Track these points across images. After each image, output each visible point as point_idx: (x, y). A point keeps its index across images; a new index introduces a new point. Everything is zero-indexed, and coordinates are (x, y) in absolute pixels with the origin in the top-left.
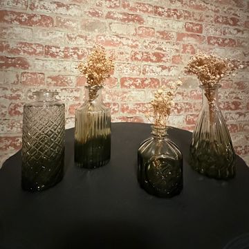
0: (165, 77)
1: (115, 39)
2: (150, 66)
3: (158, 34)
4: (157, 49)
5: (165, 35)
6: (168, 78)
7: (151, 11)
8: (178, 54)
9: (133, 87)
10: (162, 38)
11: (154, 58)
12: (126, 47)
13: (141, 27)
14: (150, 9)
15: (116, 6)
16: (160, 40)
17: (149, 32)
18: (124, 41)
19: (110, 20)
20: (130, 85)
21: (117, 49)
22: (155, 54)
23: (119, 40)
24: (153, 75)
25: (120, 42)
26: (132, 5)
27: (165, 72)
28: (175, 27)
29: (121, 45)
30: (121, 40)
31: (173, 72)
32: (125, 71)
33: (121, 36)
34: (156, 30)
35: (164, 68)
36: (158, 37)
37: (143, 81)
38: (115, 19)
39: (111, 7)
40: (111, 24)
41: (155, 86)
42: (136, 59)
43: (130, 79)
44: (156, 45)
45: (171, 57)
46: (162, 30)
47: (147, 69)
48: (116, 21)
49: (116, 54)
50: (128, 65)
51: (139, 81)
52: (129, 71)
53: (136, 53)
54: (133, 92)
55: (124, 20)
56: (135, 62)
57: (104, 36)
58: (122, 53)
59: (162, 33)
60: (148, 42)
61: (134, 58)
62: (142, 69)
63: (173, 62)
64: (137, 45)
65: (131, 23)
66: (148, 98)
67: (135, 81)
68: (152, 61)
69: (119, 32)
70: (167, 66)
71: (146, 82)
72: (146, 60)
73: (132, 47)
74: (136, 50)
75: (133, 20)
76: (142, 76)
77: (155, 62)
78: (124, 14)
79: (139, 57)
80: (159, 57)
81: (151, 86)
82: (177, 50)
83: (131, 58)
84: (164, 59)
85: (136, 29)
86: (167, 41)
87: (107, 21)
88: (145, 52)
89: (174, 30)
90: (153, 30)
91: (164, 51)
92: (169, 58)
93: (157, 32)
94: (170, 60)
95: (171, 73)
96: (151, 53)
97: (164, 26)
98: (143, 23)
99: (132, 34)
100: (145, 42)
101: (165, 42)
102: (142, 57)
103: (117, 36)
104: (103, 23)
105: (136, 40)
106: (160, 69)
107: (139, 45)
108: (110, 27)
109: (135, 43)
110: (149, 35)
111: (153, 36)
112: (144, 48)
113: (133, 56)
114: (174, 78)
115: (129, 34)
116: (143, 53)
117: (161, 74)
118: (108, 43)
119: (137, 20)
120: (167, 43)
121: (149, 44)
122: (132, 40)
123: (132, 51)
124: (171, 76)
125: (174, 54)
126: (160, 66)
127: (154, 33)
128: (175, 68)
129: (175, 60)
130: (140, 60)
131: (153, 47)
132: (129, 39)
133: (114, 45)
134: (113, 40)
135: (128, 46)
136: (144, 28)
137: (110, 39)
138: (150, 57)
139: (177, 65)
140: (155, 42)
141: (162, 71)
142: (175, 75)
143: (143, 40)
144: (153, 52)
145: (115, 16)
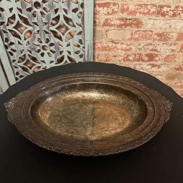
1: (110, 45)
2: (141, 65)
4: (152, 50)
5: (163, 37)
6: (156, 74)
7: (154, 13)
8: (172, 54)
10: (160, 40)
11: (146, 58)
12: (120, 50)
13: (138, 31)
14: (152, 10)
15: (114, 12)
16: (157, 42)
17: (146, 35)
18: (119, 46)
19: (107, 28)
21: (111, 53)
22: (147, 55)
23: (114, 45)
25: (115, 47)
26: (132, 8)
27: (155, 69)
28: (178, 27)
29: (116, 49)
30: (116, 45)
31: (163, 69)
33: (117, 42)
34: (154, 33)
36: (155, 40)
38: (111, 26)
39: (108, 14)
40: (107, 31)
42: (128, 60)
44: (151, 47)
45: (164, 56)
46: (161, 31)
47: (137, 68)
48: (112, 28)
49: (110, 57)
53: (129, 55)
55: (120, 26)
56: (127, 63)
57: (101, 43)
58: (115, 56)
59: (160, 35)
60: (142, 45)
63: (165, 61)
64: (131, 48)
65: (128, 28)
68: (143, 61)
69: (114, 38)
72: (138, 60)
73: (126, 50)
74: (130, 53)
75: (130, 25)
77: (147, 61)
78: (122, 19)
79: (131, 58)
80: (151, 57)
82: (173, 50)
83: (124, 60)
84: (157, 58)
85: (132, 34)
86: (164, 42)
87: (104, 29)
88: (138, 54)
89: (175, 31)
90: (150, 33)
91: (158, 52)
92: (161, 58)
93: (155, 34)
94: (162, 59)
95: (160, 70)
96: (143, 54)
97: (164, 27)
98: (141, 27)
99: (128, 38)
100: (140, 45)
101: (161, 44)
102: (133, 59)
103: (113, 42)
104: (100, 31)
105: (131, 44)
106: (151, 66)
107: (133, 48)
108: (106, 34)
109: (129, 47)
110: (146, 38)
111: (149, 39)
112: (138, 50)
113: (125, 58)
114: (162, 73)
115: (124, 40)
116: (135, 55)
117: (150, 70)
118: (104, 49)
119: (135, 24)
120: (163, 44)
121: (143, 47)
122: (127, 44)
123: (125, 54)
124: (160, 72)
125: (168, 54)
126: (150, 64)
127: (151, 35)
128: (166, 65)
129: (167, 59)
130: (132, 61)
131: (148, 49)
132: (123, 44)
133: (109, 50)
134: (109, 46)
135: (122, 50)
136: (141, 32)
137: (105, 45)
138: (142, 58)
139: (168, 63)
140: (151, 44)
141: (151, 68)
142: (163, 71)
143: (138, 43)
144: (146, 53)
145: (112, 23)
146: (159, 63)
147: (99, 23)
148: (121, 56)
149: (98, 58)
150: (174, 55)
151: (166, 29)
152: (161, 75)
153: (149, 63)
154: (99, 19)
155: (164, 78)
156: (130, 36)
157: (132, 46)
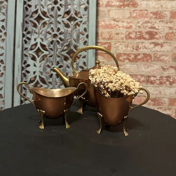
0: (157, 53)
2: (143, 43)
3: (151, 15)
4: (151, 28)
5: (158, 15)
6: (160, 54)
8: (171, 31)
9: (127, 61)
10: (156, 18)
11: (147, 36)
12: (121, 28)
13: (135, 10)
16: (153, 20)
17: (143, 14)
18: (120, 24)
19: (109, 8)
20: (124, 59)
21: (114, 31)
22: (147, 33)
23: (116, 23)
24: (145, 51)
25: (117, 25)
27: (158, 48)
28: (169, 7)
29: (118, 27)
30: (118, 23)
31: (166, 48)
32: (120, 48)
33: (118, 20)
34: (149, 12)
35: (156, 44)
36: (151, 18)
37: (136, 56)
38: (113, 6)
40: (109, 11)
41: (147, 61)
42: (130, 38)
43: (125, 54)
45: (163, 34)
46: (155, 10)
47: (140, 46)
48: (113, 8)
49: (113, 35)
50: (123, 44)
51: (133, 56)
52: (124, 48)
53: (130, 33)
54: (126, 65)
55: (120, 6)
56: (129, 41)
57: (104, 21)
59: (155, 14)
60: (141, 23)
61: (128, 37)
62: (135, 46)
63: (166, 39)
64: (131, 26)
65: (126, 8)
66: (140, 70)
67: (128, 56)
68: (145, 39)
69: (116, 17)
70: (160, 42)
71: (139, 57)
72: (140, 38)
73: (127, 28)
74: (130, 30)
75: (128, 5)
76: (135, 52)
77: (148, 39)
78: (121, 1)
79: (133, 36)
80: (152, 35)
81: (143, 61)
82: (170, 28)
83: (126, 38)
84: (157, 36)
85: (130, 13)
86: (160, 20)
87: (106, 9)
88: (139, 32)
89: (167, 10)
90: (146, 12)
91: (157, 29)
92: (161, 36)
93: (151, 13)
94: (163, 37)
95: (163, 49)
96: (144, 32)
97: (157, 7)
98: (137, 7)
99: (127, 17)
100: (138, 22)
101: (157, 22)
102: (135, 36)
103: (114, 20)
104: (104, 11)
105: (131, 22)
106: (153, 45)
107: (134, 26)
108: (109, 14)
109: (129, 25)
110: (143, 16)
111: (146, 17)
112: (138, 28)
113: (127, 36)
114: (167, 53)
115: (124, 18)
116: (136, 33)
117: (153, 49)
118: (107, 27)
119: (132, 5)
120: (160, 22)
121: (142, 25)
122: (127, 22)
123: (127, 32)
124: (164, 51)
125: (167, 32)
126: (153, 43)
127: (147, 14)
128: (168, 44)
129: (167, 37)
130: (133, 39)
131: (146, 26)
132: (124, 22)
133: (112, 28)
134: (111, 24)
135: (123, 27)
136: (138, 11)
137: (108, 23)
138: (143, 36)
139: (170, 42)
140: (149, 22)
141: (154, 47)
142: (167, 51)
143: (137, 21)
144: (146, 31)
145: (113, 4)
146: (160, 41)
147: (102, 4)
148: (123, 34)
149: (101, 36)
150: (173, 32)
151: (158, 8)
152: (166, 56)
153: (150, 41)
154: (102, 2)
155: (170, 60)
156: (129, 15)
157: (132, 24)
